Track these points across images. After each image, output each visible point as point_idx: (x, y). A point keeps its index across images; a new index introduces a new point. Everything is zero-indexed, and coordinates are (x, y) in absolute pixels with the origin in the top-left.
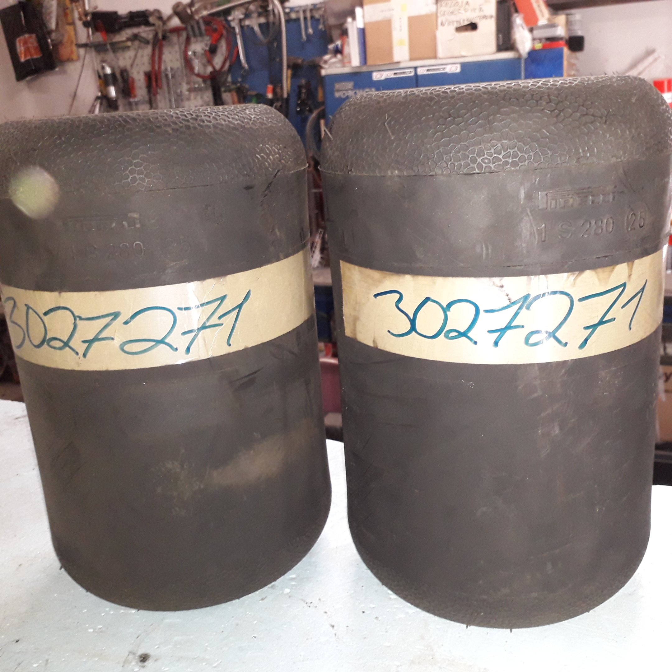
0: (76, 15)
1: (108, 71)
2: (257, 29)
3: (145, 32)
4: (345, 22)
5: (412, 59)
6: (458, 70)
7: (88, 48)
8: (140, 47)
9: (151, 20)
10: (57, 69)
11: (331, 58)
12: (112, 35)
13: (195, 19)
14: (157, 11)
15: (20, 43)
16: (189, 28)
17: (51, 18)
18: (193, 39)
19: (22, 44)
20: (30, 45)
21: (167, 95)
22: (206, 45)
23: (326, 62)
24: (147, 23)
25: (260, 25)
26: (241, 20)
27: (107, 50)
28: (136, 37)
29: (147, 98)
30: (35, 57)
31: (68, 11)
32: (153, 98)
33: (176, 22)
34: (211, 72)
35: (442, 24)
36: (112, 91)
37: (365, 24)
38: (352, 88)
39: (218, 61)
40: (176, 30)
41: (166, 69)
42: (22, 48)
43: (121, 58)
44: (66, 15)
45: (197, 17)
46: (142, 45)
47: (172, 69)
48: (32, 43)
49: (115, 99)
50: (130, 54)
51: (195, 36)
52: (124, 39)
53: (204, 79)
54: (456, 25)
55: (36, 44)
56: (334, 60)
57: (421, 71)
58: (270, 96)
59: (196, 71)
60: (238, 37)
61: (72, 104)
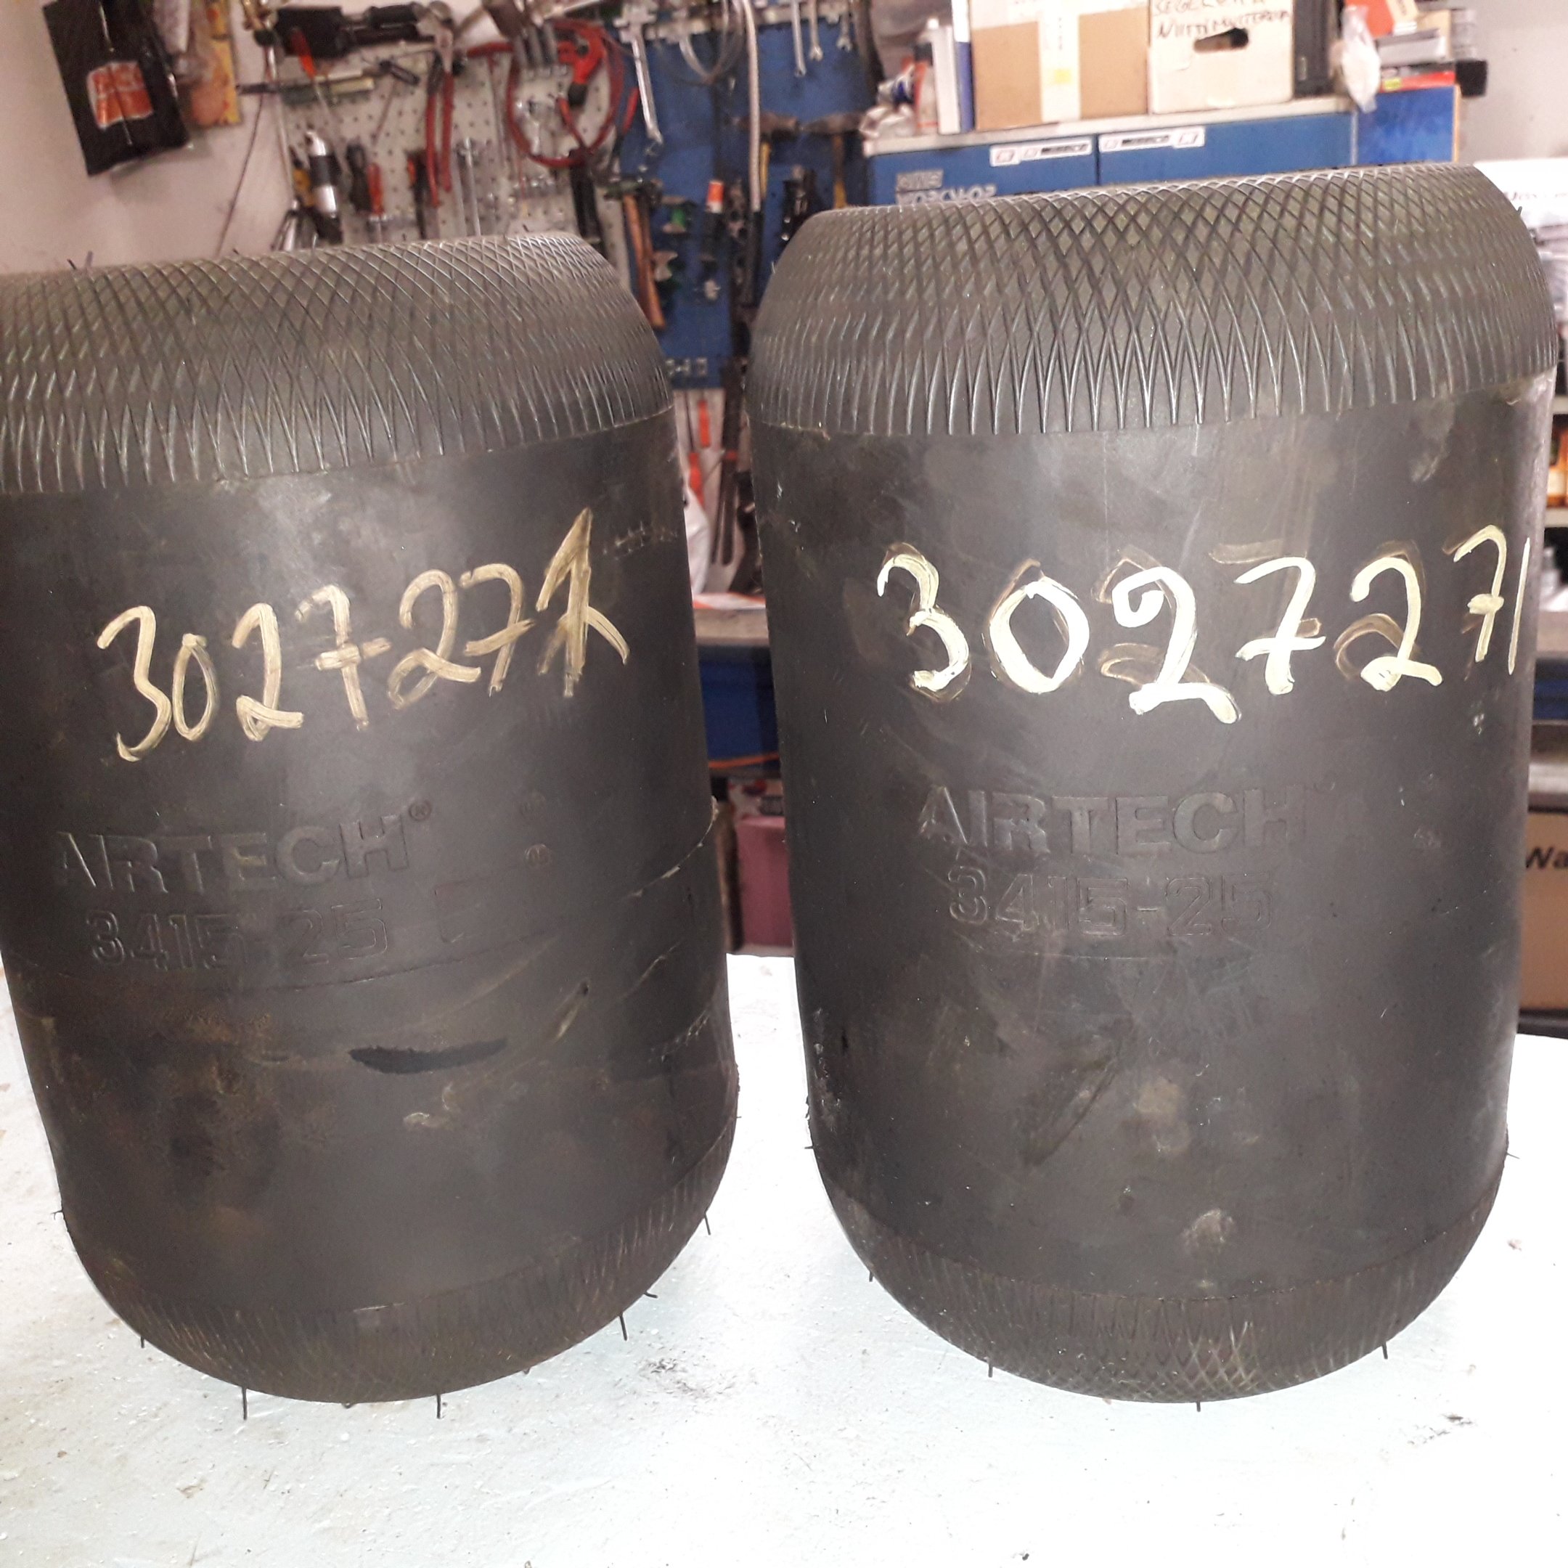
0: (237, 16)
1: (320, 149)
2: (686, 48)
3: (406, 55)
4: (922, 27)
5: (1085, 117)
6: (1200, 142)
7: (266, 95)
8: (395, 93)
9: (424, 27)
10: (190, 146)
11: (885, 115)
12: (324, 65)
13: (533, 24)
15: (97, 82)
16: (519, 45)
17: (176, 23)
18: (526, 74)
19: (101, 87)
20: (121, 89)
21: (461, 206)
22: (560, 86)
23: (873, 124)
24: (413, 36)
25: (694, 39)
26: (645, 27)
27: (315, 99)
28: (386, 67)
29: (411, 215)
30: (136, 116)
31: (216, 7)
32: (426, 214)
33: (487, 30)
34: (572, 152)
35: (1162, 32)
36: (329, 198)
37: (971, 34)
38: (939, 186)
39: (590, 122)
40: (486, 52)
41: (461, 145)
42: (103, 96)
43: (348, 120)
44: (211, 16)
45: (538, 20)
46: (401, 85)
47: (473, 143)
48: (128, 84)
49: (333, 217)
50: (373, 107)
51: (532, 64)
52: (358, 72)
53: (555, 167)
54: (1197, 34)
55: (136, 86)
56: (892, 119)
57: (1107, 145)
58: (715, 206)
59: (535, 149)
60: (639, 66)
61: (226, 228)
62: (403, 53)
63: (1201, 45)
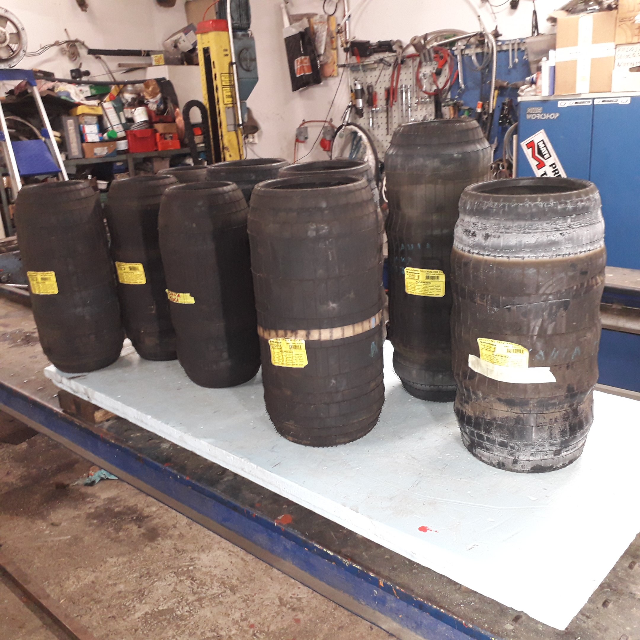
0: (339, 43)
2: (474, 58)
4: (540, 60)
5: (590, 92)
6: (629, 102)
7: (345, 68)
8: (383, 69)
9: (394, 47)
10: (322, 83)
11: (527, 88)
12: (363, 59)
13: (426, 48)
14: (399, 41)
15: (297, 62)
16: (422, 55)
17: (321, 46)
18: (424, 63)
19: (298, 64)
20: (304, 65)
21: (400, 106)
22: (434, 68)
24: (391, 50)
25: (477, 54)
26: (462, 50)
27: (359, 70)
28: (381, 60)
29: (385, 108)
30: (307, 73)
31: (334, 39)
32: (389, 108)
33: (412, 50)
34: (435, 90)
35: (619, 65)
36: (360, 103)
37: (556, 63)
38: (541, 113)
39: (441, 81)
40: (411, 56)
41: (402, 87)
42: (299, 67)
43: (369, 76)
44: (332, 42)
45: (428, 47)
46: (385, 66)
47: (406, 86)
48: (306, 63)
49: (361, 108)
50: (376, 73)
51: (425, 60)
52: (372, 62)
53: (430, 95)
54: (631, 66)
55: (308, 64)
56: (529, 89)
57: (597, 102)
58: (479, 110)
59: (424, 89)
60: (459, 63)
62: (387, 56)
63: (632, 70)
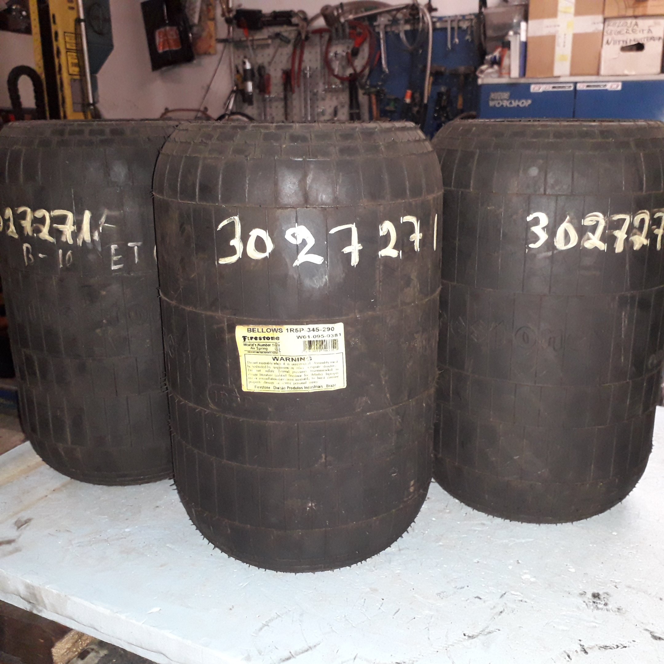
0: (219, 12)
1: (248, 66)
2: (402, 35)
3: (286, 31)
4: (507, 34)
5: (572, 75)
6: (619, 88)
7: (227, 43)
8: (280, 46)
9: (295, 20)
10: (195, 62)
11: (487, 69)
12: (253, 33)
13: (340, 22)
14: (303, 12)
15: (160, 34)
16: (334, 31)
17: (195, 12)
18: (334, 42)
19: (161, 36)
20: (170, 37)
21: (303, 94)
22: (348, 48)
23: (482, 72)
24: (290, 23)
25: (406, 32)
26: (387, 26)
27: (247, 47)
28: (277, 35)
29: (282, 96)
30: (174, 49)
31: (210, 7)
32: (289, 96)
33: (321, 22)
34: (351, 75)
35: (608, 43)
36: (250, 86)
37: (527, 38)
38: (508, 99)
39: (359, 63)
40: (320, 31)
41: (306, 68)
42: (162, 40)
43: (260, 55)
44: (209, 11)
45: (342, 20)
46: (283, 43)
47: (310, 68)
48: (172, 36)
49: (251, 94)
50: (270, 51)
51: (337, 37)
52: (266, 37)
53: (342, 80)
54: (622, 44)
55: (175, 37)
56: (490, 70)
57: (580, 87)
58: (408, 100)
59: (336, 73)
60: (382, 41)
61: (205, 96)
62: (285, 30)
63: (624, 49)
